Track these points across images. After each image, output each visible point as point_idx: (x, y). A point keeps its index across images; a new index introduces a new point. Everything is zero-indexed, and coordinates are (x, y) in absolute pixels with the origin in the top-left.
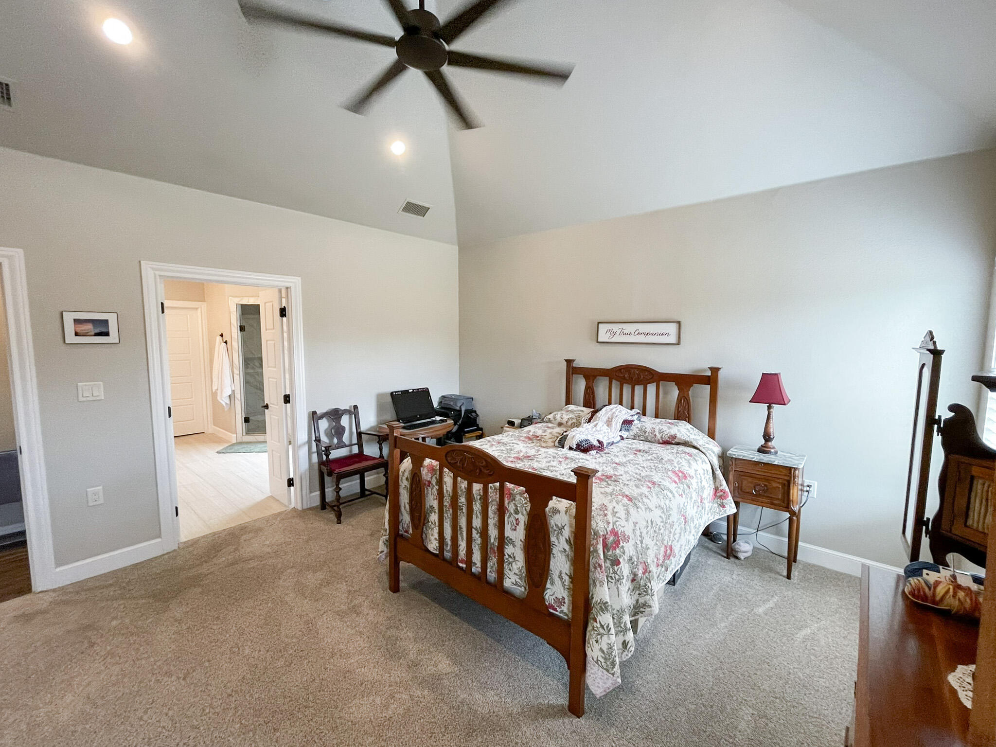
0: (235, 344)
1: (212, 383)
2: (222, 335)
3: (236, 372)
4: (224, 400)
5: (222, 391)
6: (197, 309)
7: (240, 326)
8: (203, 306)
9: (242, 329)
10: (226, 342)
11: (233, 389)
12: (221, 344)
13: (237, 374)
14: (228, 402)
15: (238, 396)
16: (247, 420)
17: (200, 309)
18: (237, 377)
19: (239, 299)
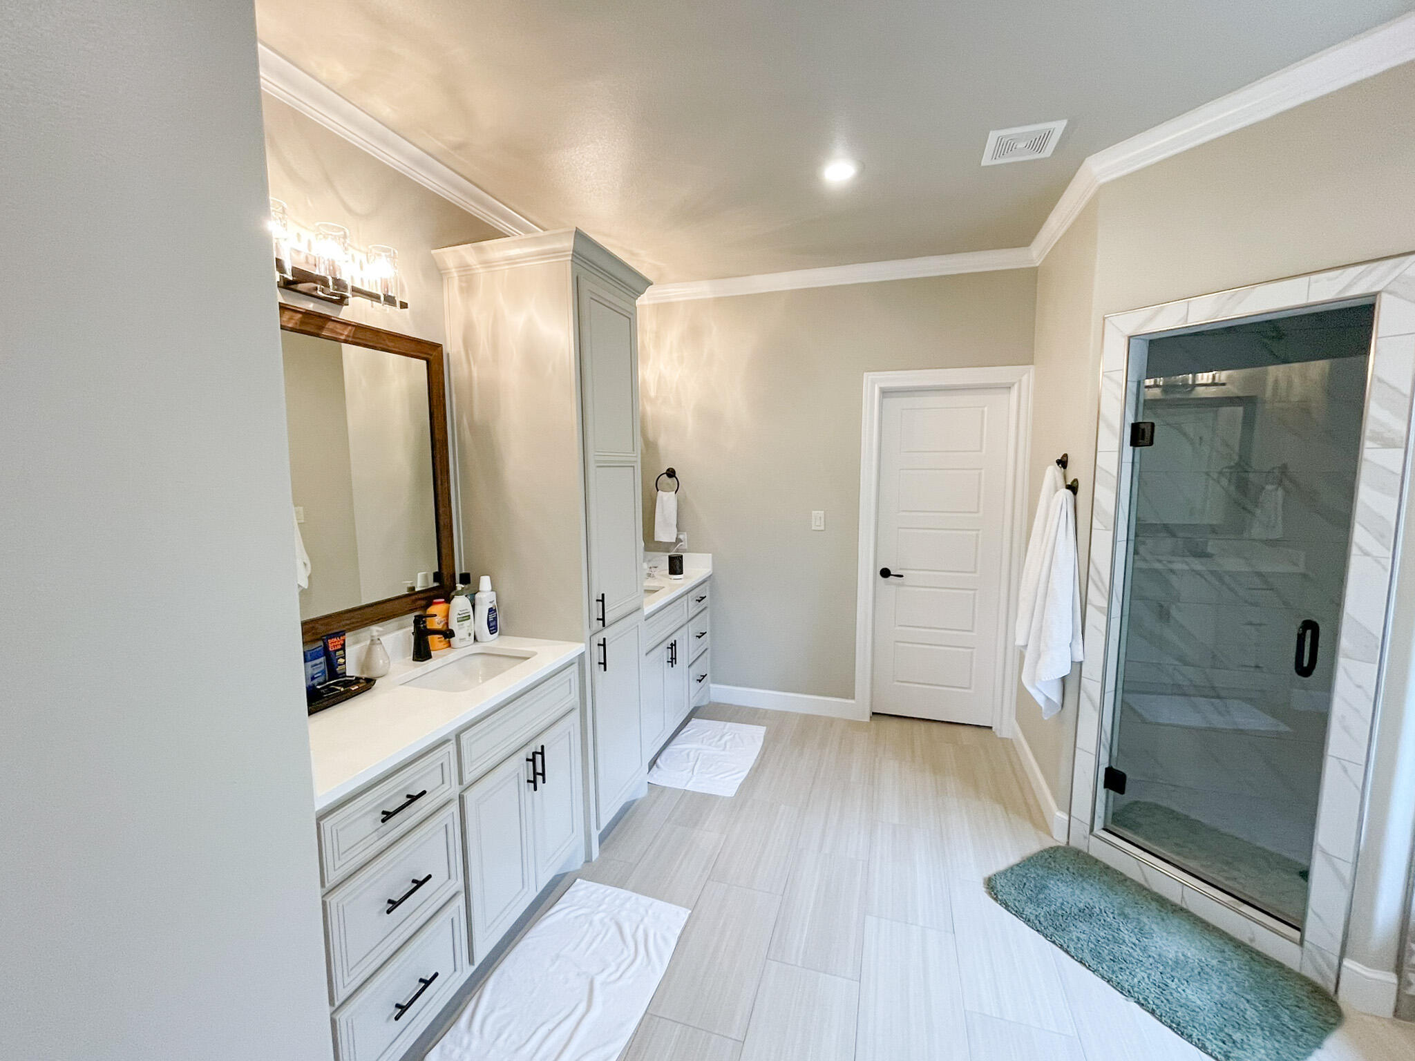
0: (1106, 497)
1: (1016, 620)
2: (1063, 463)
3: (1097, 598)
4: (1043, 687)
5: (1039, 656)
6: (1009, 388)
7: (1135, 427)
8: (1026, 377)
9: (1140, 435)
10: (1073, 488)
11: (1079, 657)
12: (1056, 491)
13: (1099, 609)
14: (1056, 698)
15: (1092, 685)
16: (1114, 780)
17: (1016, 386)
18: (1096, 619)
19: (1148, 312)
